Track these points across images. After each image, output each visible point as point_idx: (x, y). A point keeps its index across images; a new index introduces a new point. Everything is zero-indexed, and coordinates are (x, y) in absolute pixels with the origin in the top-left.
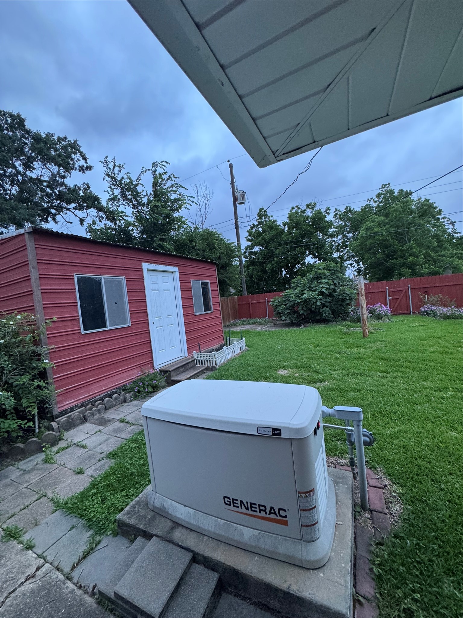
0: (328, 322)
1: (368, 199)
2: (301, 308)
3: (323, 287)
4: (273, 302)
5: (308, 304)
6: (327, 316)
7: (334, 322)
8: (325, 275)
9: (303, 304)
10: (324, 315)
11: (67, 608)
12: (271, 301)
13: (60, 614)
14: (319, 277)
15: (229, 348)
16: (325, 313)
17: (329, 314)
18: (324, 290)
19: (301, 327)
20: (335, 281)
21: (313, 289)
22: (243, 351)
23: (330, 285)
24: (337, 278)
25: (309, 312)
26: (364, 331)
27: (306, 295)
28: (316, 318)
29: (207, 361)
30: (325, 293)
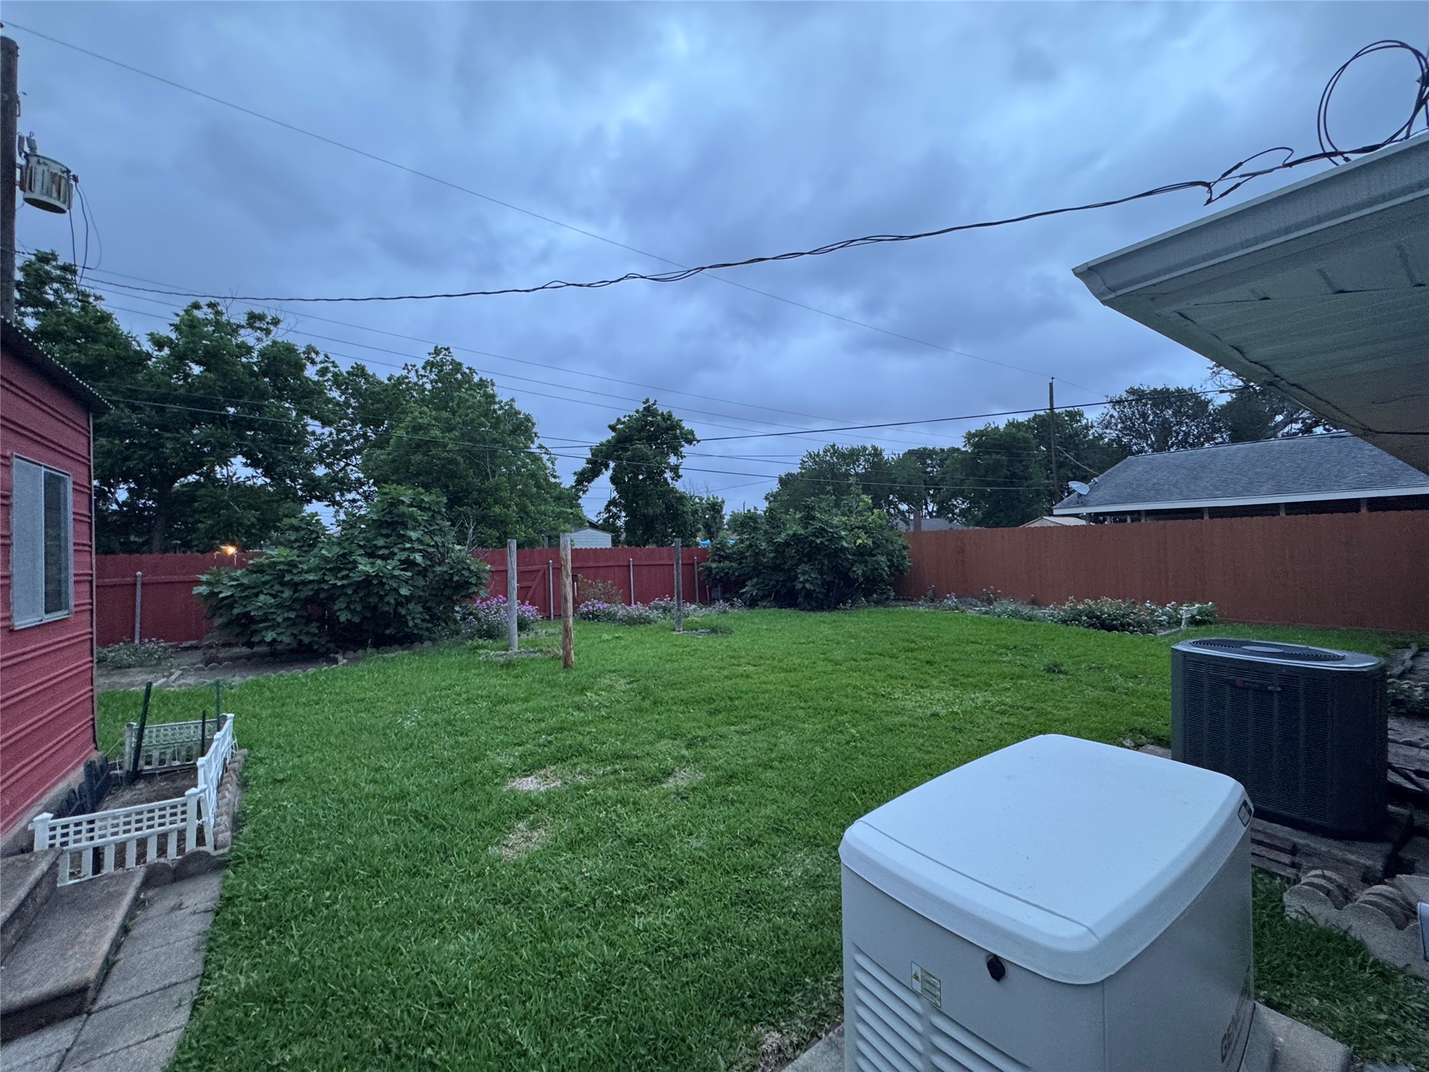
0: (412, 642)
1: (406, 365)
2: (343, 606)
3: (412, 550)
4: (208, 583)
5: (369, 595)
6: (416, 625)
7: (427, 644)
8: (416, 521)
9: (355, 592)
10: (411, 624)
12: (199, 583)
14: (397, 522)
15: (209, 762)
16: (413, 619)
17: (423, 620)
18: (418, 558)
19: (335, 661)
20: (435, 538)
21: (381, 552)
22: (236, 765)
23: (428, 545)
24: (440, 530)
25: (369, 615)
26: (569, 654)
27: (368, 569)
28: (387, 632)
29: (142, 843)
30: (418, 565)
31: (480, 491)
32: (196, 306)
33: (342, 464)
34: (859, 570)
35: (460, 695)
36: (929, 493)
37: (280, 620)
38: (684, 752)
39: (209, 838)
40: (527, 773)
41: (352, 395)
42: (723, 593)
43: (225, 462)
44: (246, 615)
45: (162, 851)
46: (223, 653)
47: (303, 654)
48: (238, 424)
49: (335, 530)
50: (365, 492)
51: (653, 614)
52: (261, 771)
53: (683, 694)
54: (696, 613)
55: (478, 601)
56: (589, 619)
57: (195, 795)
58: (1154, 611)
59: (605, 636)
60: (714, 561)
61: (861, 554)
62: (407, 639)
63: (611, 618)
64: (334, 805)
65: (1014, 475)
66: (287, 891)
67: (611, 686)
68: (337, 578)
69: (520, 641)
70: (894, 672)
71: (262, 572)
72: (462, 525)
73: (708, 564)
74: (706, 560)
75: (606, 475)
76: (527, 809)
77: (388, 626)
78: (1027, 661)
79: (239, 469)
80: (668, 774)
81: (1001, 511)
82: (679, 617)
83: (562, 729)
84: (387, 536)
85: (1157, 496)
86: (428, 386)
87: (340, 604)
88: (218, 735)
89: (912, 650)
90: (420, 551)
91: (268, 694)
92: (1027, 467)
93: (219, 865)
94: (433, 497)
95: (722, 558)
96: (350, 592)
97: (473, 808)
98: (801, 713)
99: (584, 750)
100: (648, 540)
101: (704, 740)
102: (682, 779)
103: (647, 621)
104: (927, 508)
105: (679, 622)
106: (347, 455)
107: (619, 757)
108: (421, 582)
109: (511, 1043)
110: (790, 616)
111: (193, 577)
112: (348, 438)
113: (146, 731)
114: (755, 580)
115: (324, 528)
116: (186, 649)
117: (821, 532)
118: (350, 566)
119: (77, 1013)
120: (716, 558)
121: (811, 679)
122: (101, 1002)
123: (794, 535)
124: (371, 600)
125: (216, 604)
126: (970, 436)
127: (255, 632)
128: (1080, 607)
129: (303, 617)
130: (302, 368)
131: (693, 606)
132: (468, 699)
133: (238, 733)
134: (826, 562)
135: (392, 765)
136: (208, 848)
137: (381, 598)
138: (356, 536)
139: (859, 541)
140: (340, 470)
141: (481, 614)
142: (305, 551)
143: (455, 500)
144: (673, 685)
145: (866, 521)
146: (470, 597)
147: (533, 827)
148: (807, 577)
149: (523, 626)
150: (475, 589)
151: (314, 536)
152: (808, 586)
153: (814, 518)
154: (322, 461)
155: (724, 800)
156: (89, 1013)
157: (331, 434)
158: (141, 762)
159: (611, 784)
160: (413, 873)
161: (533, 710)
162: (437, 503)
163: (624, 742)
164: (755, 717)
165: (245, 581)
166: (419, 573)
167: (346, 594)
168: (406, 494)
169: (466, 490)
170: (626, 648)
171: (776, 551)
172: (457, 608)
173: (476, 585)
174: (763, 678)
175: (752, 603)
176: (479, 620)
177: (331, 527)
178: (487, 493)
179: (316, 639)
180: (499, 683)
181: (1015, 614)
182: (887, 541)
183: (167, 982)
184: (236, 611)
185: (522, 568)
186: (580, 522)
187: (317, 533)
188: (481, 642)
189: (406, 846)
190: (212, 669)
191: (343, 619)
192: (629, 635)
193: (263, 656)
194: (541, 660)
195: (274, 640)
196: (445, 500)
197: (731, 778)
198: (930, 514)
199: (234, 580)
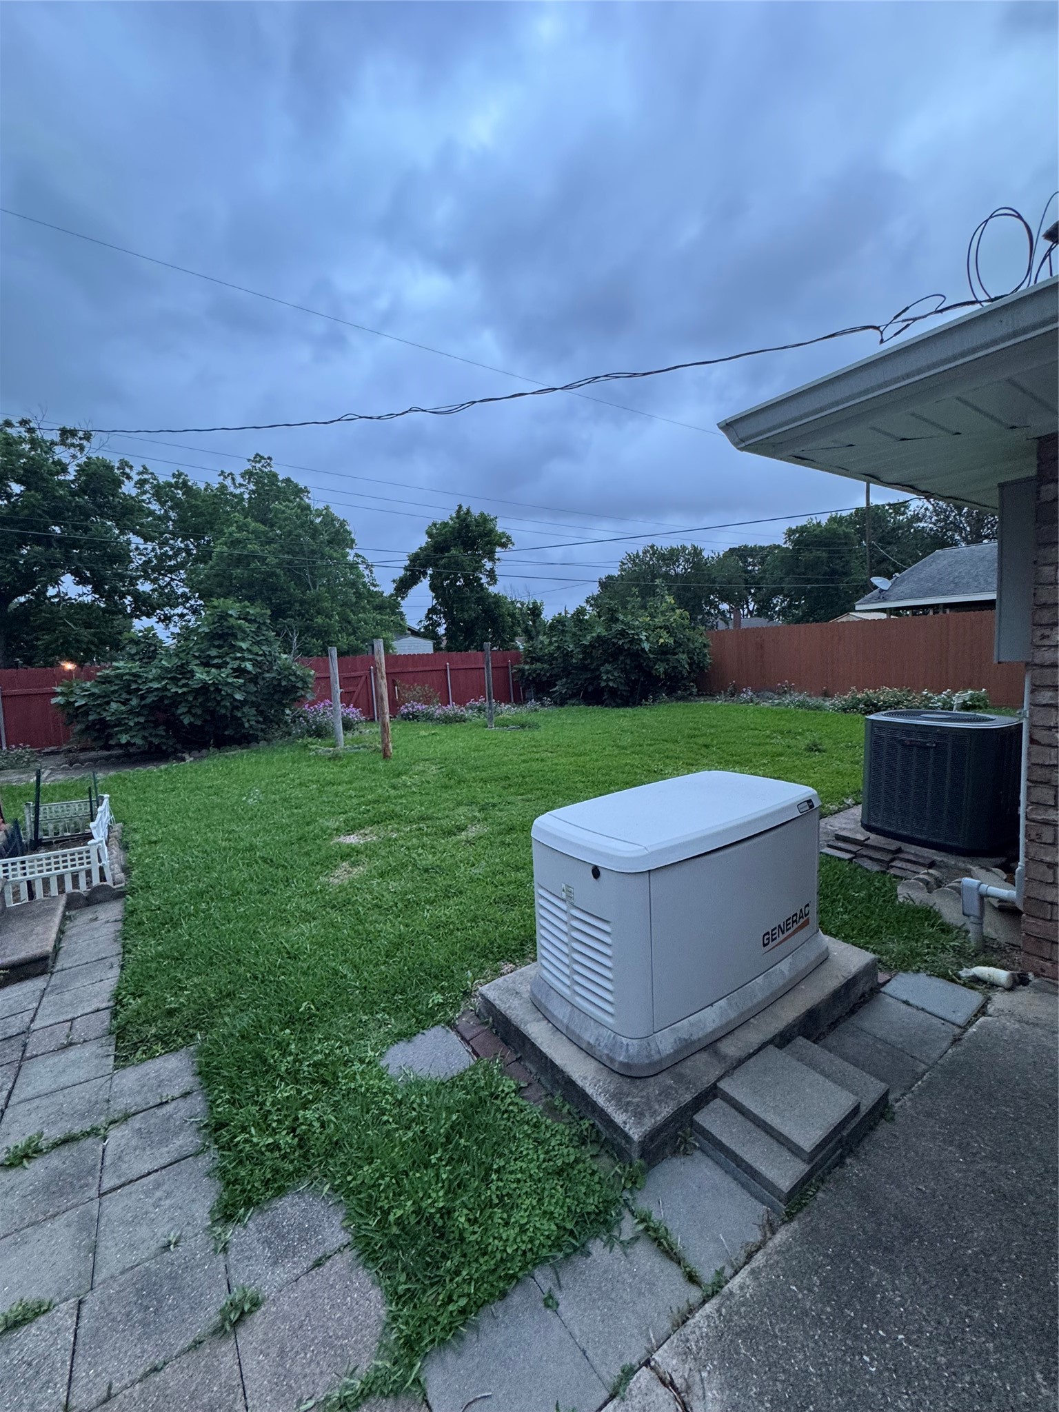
0: (249, 742)
2: (186, 711)
3: (243, 659)
4: (62, 694)
5: (207, 700)
6: (251, 726)
7: (262, 742)
8: (244, 632)
9: (195, 698)
10: (247, 725)
11: (791, 1280)
12: (55, 694)
13: (800, 1296)
14: (228, 634)
15: (98, 825)
16: (248, 721)
17: (258, 722)
18: (249, 666)
19: (184, 760)
20: (263, 648)
21: (215, 661)
22: (116, 834)
23: (257, 654)
24: (266, 639)
25: (208, 718)
26: (387, 746)
27: (204, 676)
28: (226, 733)
29: (61, 879)
30: (249, 672)
31: (302, 603)
32: (8, 424)
33: (167, 579)
34: (660, 668)
35: (293, 780)
36: (750, 593)
37: (131, 724)
38: (477, 814)
39: (108, 875)
40: (349, 833)
41: (172, 508)
42: (536, 693)
43: (56, 582)
44: (102, 721)
45: (76, 884)
46: (82, 756)
47: (154, 755)
48: (65, 544)
49: (170, 642)
50: (192, 606)
51: (468, 714)
52: (137, 837)
53: (484, 775)
54: (508, 711)
55: (307, 706)
56: (410, 719)
57: (95, 844)
58: (931, 698)
59: (423, 733)
60: (526, 663)
61: (664, 653)
62: (244, 740)
63: (429, 718)
64: (200, 855)
65: (834, 572)
66: (173, 905)
67: (424, 771)
68: (177, 686)
69: (345, 740)
70: (671, 754)
71: (110, 682)
72: (287, 635)
73: (521, 666)
74: (519, 663)
75: (425, 583)
76: (350, 854)
77: (225, 728)
78: (792, 742)
79: (70, 588)
80: (461, 829)
81: (822, 608)
82: (491, 715)
83: (377, 801)
84: (220, 647)
85: (957, 588)
86: (246, 496)
87: (182, 709)
88: (100, 809)
89: (694, 736)
90: (250, 660)
91: (129, 784)
92: (847, 562)
93: (120, 895)
94: (258, 610)
95: (535, 660)
96: (191, 699)
97: (308, 854)
98: (580, 786)
99: (396, 815)
100: (469, 646)
101: (494, 805)
102: (472, 832)
103: (462, 720)
104: (748, 607)
105: (491, 719)
106: (172, 570)
107: (423, 819)
108: (252, 688)
109: (336, 972)
110: (594, 712)
111: (46, 690)
112: (171, 553)
113: (41, 809)
114: (564, 680)
115: (161, 642)
116: (48, 754)
117: (623, 633)
118: (188, 675)
119: (43, 973)
120: (529, 660)
121: (597, 760)
122: (58, 967)
123: (598, 636)
124: (209, 704)
125: (73, 713)
126: (790, 532)
127: (110, 736)
128: (859, 696)
129: (150, 721)
130: (119, 484)
131: (508, 706)
132: (301, 784)
133: (113, 811)
134: (628, 661)
135: (243, 830)
136: (109, 883)
137: (219, 702)
138: (191, 648)
139: (661, 641)
140: (166, 586)
141: (310, 716)
142: (146, 663)
143: (278, 613)
144: (476, 768)
145: (668, 620)
146: (299, 700)
147: (354, 865)
148: (610, 676)
149: (348, 726)
150: (302, 692)
151: (152, 649)
152: (611, 684)
153: (617, 620)
154: (147, 577)
155: (503, 843)
156: (52, 973)
157: (153, 550)
158: (40, 833)
159: (417, 837)
160: (264, 892)
161: (355, 789)
162: (262, 615)
163: (427, 809)
164: (541, 789)
165: (96, 691)
166: (251, 681)
167: (187, 701)
168: (233, 608)
169: (289, 602)
170: (440, 742)
171: (584, 652)
172: (288, 712)
173: (302, 689)
174: (556, 761)
175: (561, 702)
176: (308, 721)
177: (167, 640)
178: (309, 604)
179: (164, 740)
180: (328, 771)
181: (802, 705)
182: (689, 640)
183: (100, 957)
184: (91, 718)
185: (345, 675)
186: (403, 631)
187: (155, 646)
188: (310, 740)
189: (258, 877)
190: (77, 768)
191: (186, 722)
192: (443, 731)
193: (118, 757)
194: (364, 753)
195: (128, 744)
196: (269, 612)
197: (511, 829)
198: (750, 612)
199: (86, 691)
